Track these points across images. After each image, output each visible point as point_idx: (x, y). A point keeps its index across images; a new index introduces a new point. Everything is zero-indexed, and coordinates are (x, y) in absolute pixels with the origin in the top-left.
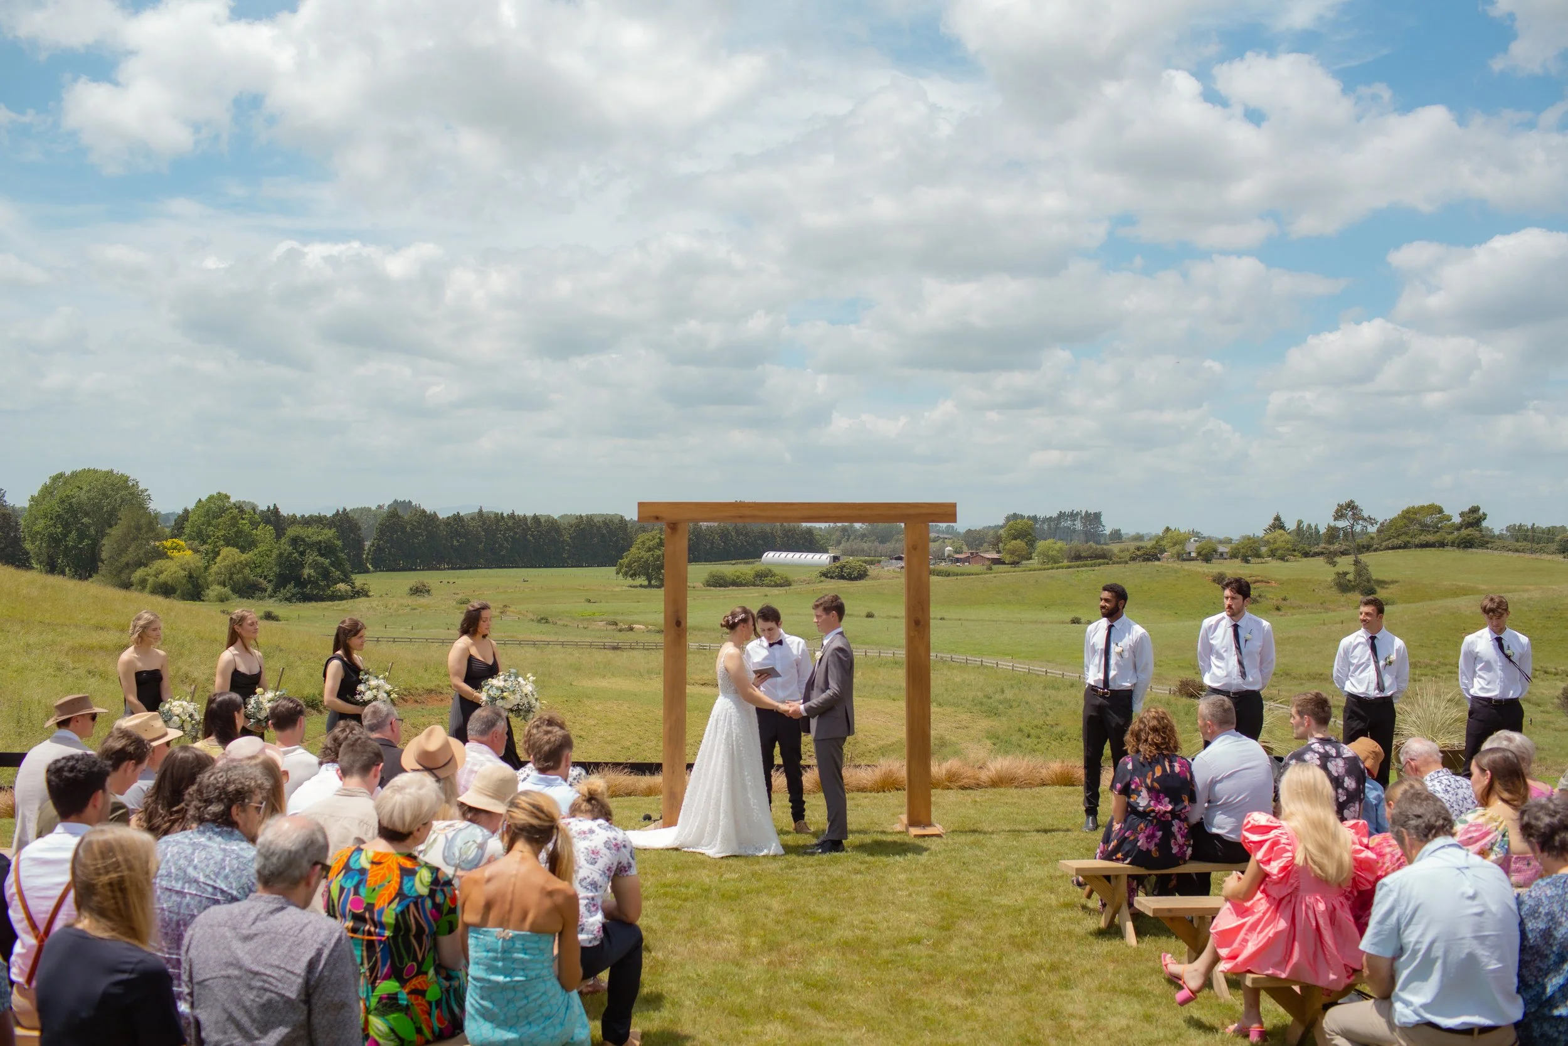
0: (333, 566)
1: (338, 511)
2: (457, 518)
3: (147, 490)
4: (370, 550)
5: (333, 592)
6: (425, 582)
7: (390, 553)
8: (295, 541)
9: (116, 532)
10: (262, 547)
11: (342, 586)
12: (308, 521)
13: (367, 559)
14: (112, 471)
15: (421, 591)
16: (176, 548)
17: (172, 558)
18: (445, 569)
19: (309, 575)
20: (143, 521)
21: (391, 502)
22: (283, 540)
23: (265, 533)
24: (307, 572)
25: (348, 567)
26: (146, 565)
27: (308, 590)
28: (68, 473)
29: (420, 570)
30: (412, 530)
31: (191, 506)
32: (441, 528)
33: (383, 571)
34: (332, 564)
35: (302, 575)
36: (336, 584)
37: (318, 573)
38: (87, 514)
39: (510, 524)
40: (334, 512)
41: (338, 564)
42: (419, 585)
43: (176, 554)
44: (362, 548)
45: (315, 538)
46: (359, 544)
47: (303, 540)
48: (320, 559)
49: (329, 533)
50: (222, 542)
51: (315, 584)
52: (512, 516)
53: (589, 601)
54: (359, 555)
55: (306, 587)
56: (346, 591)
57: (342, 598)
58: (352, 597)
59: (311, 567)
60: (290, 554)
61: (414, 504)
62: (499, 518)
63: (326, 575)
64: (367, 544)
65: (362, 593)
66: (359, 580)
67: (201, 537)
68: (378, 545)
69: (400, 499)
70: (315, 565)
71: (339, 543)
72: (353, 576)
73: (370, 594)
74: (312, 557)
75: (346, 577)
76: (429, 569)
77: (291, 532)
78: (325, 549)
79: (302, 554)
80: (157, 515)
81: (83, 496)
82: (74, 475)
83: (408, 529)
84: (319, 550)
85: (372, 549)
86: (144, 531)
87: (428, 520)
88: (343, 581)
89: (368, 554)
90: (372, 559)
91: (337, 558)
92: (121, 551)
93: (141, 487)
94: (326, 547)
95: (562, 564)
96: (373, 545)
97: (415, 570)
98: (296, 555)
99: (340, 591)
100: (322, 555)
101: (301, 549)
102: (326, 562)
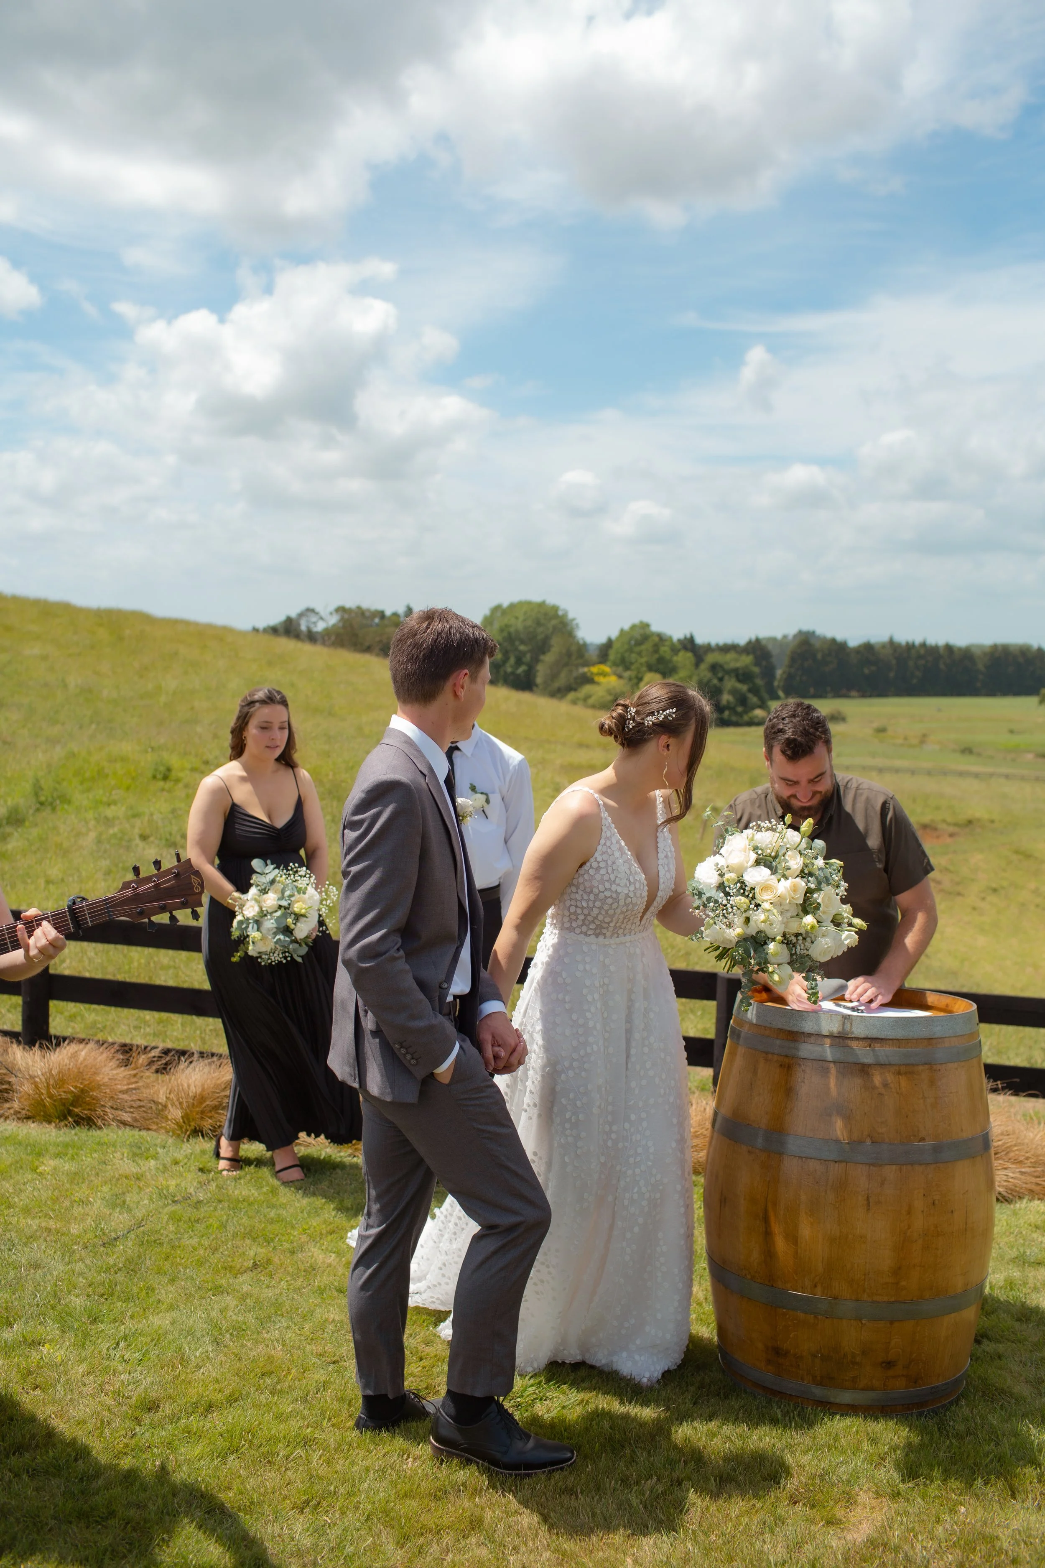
0: (751, 692)
1: (751, 640)
2: (868, 647)
3: (575, 619)
4: (782, 678)
5: (748, 717)
6: (841, 709)
7: (801, 680)
8: (714, 668)
9: (549, 658)
10: (682, 673)
11: (759, 713)
12: (726, 649)
13: (778, 686)
14: (544, 603)
15: (837, 718)
16: (604, 674)
17: (598, 684)
18: (856, 697)
19: (729, 701)
20: (574, 648)
21: (796, 631)
22: (703, 666)
23: (684, 659)
24: (727, 697)
25: (764, 694)
26: (575, 690)
27: (726, 714)
28: (506, 604)
30: (823, 658)
31: (614, 634)
32: (854, 656)
34: (750, 690)
35: (719, 702)
36: (754, 709)
37: (736, 699)
38: (522, 642)
39: (922, 652)
40: (748, 640)
41: (755, 691)
42: (835, 712)
43: (601, 679)
44: (773, 676)
45: (733, 665)
46: (769, 672)
47: (721, 666)
48: (740, 686)
49: (746, 660)
50: (644, 669)
51: (734, 711)
52: (924, 645)
53: (1011, 732)
54: (773, 683)
55: (724, 713)
59: (730, 693)
60: (709, 681)
61: (820, 633)
62: (910, 647)
63: (742, 700)
64: (779, 673)
67: (624, 663)
68: (790, 673)
69: (805, 629)
70: (734, 692)
71: (756, 670)
74: (730, 683)
75: (763, 703)
76: (839, 697)
77: (710, 658)
78: (743, 676)
79: (721, 680)
80: (585, 645)
81: (519, 625)
82: (512, 606)
83: (819, 657)
84: (737, 676)
85: (785, 676)
86: (574, 657)
87: (838, 648)
88: (760, 706)
89: (780, 681)
90: (783, 686)
91: (755, 684)
92: (554, 676)
93: (571, 616)
94: (744, 674)
95: (973, 692)
96: (785, 672)
97: (825, 697)
98: (715, 681)
99: (757, 717)
100: (739, 681)
101: (720, 675)
102: (744, 688)
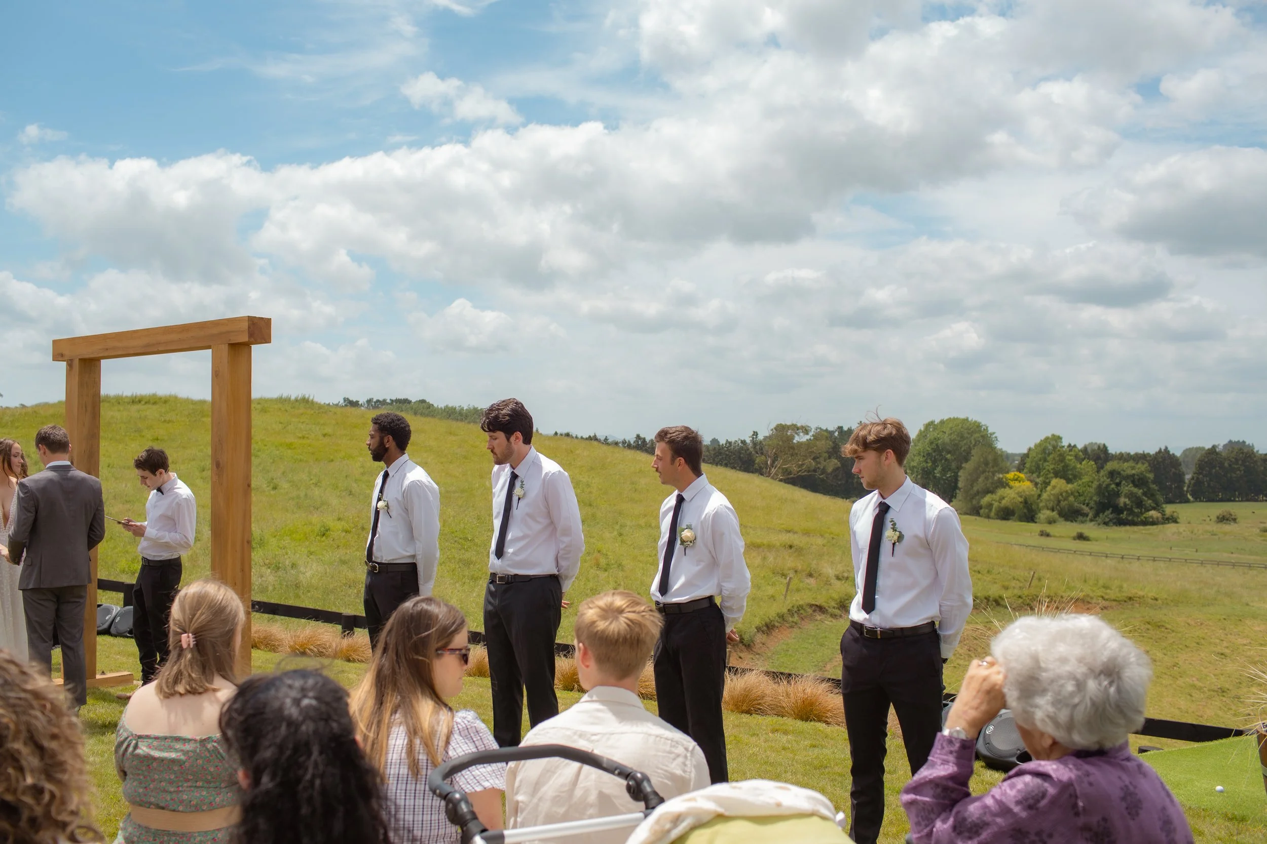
0: (1146, 496)
1: (1160, 449)
3: (994, 433)
4: (1190, 483)
5: (1145, 518)
6: (1232, 511)
7: (1209, 485)
8: (1112, 474)
9: (968, 466)
10: (1086, 479)
11: (1153, 514)
12: (1123, 458)
13: (1187, 491)
14: (967, 419)
15: (1227, 520)
16: (1017, 479)
17: (1011, 488)
18: (1263, 501)
19: (1125, 503)
20: (990, 458)
22: (1102, 473)
23: (1088, 466)
24: (1123, 501)
25: (1161, 498)
26: (992, 492)
27: (1124, 516)
28: (937, 421)
29: (1239, 501)
30: (1230, 465)
32: (1259, 464)
33: (1203, 501)
34: (1144, 494)
35: (1118, 504)
36: (1149, 510)
37: (1132, 502)
38: (949, 452)
40: (1157, 450)
41: (1150, 495)
42: (1225, 514)
43: (1017, 484)
44: (1182, 481)
45: (1130, 472)
46: (1180, 478)
47: (1119, 473)
48: (1135, 490)
49: (1142, 467)
50: (1052, 475)
51: (1130, 511)
54: (1180, 488)
55: (1123, 513)
56: (1157, 518)
57: (1154, 523)
58: (1163, 523)
59: (1126, 496)
60: (1108, 485)
61: (1247, 443)
63: (1139, 504)
64: (1188, 477)
65: (1174, 520)
66: (1169, 509)
67: (1037, 469)
68: (1198, 478)
70: (1130, 495)
71: (1151, 476)
72: (1164, 506)
73: (1178, 520)
74: (1127, 488)
75: (1158, 505)
76: (1248, 500)
77: (1110, 466)
78: (1138, 481)
79: (1118, 485)
80: (1002, 454)
81: (946, 438)
82: (942, 422)
83: (1226, 465)
84: (1133, 482)
85: (1193, 482)
86: (991, 465)
88: (1154, 509)
89: (1189, 487)
90: (1191, 490)
91: (1149, 489)
92: (973, 481)
93: (990, 430)
94: (1139, 480)
96: (1193, 478)
97: (1234, 501)
98: (1113, 486)
99: (1152, 517)
100: (1135, 486)
101: (1118, 481)
102: (1139, 492)
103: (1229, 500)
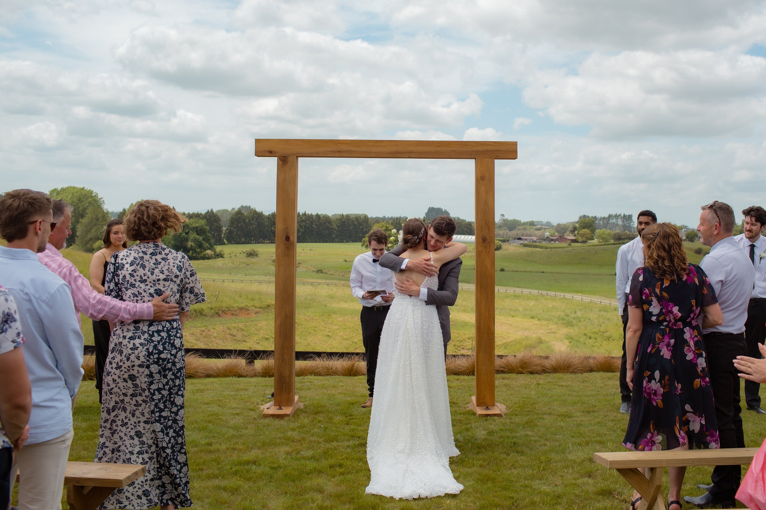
0: (204, 241)
1: (208, 211)
3: (102, 198)
4: (226, 232)
5: (204, 255)
6: (255, 249)
7: (237, 234)
9: (84, 221)
11: (209, 252)
12: (190, 216)
13: (224, 238)
14: (83, 188)
15: (253, 255)
18: (267, 243)
19: (191, 246)
20: (100, 215)
21: (239, 206)
24: (190, 244)
25: (213, 241)
27: (192, 253)
28: (59, 189)
29: (254, 243)
30: (249, 221)
32: (265, 220)
33: (233, 244)
34: (204, 239)
35: (187, 246)
36: (206, 250)
37: (196, 244)
39: (304, 218)
40: (206, 211)
41: (207, 240)
42: (251, 251)
44: (221, 231)
45: (195, 225)
46: (219, 229)
47: (188, 226)
48: (198, 237)
49: (203, 222)
51: (194, 250)
53: (346, 261)
54: (220, 235)
55: (189, 252)
56: (211, 255)
57: (209, 258)
58: (215, 258)
59: (192, 241)
61: (251, 208)
63: (200, 246)
64: (224, 228)
65: (220, 255)
66: (218, 248)
68: (230, 229)
69: (245, 205)
70: (195, 240)
71: (208, 228)
72: (215, 247)
73: (224, 256)
74: (193, 235)
75: (212, 247)
76: (258, 243)
78: (200, 231)
79: (187, 233)
80: (108, 213)
82: (63, 190)
83: (247, 221)
84: (197, 232)
85: (227, 231)
86: (100, 220)
87: (258, 216)
88: (209, 249)
89: (225, 234)
90: (227, 237)
91: (206, 236)
92: (88, 231)
93: (99, 196)
94: (200, 230)
95: (332, 241)
96: (227, 229)
97: (251, 243)
98: (184, 234)
99: (208, 254)
100: (198, 234)
101: (187, 231)
102: (201, 238)
103: (248, 243)
